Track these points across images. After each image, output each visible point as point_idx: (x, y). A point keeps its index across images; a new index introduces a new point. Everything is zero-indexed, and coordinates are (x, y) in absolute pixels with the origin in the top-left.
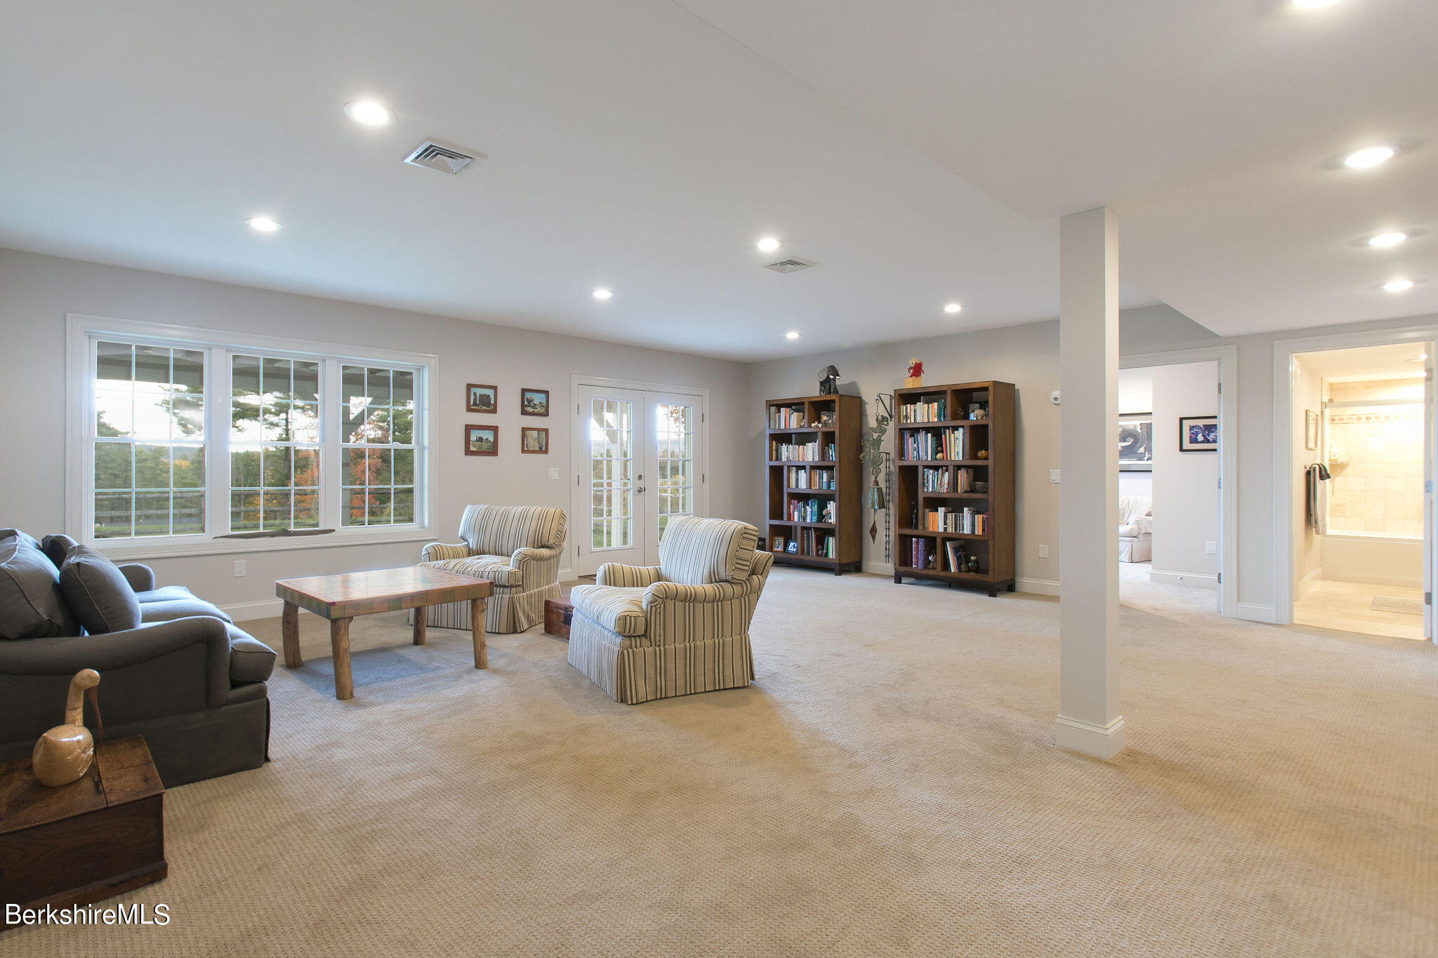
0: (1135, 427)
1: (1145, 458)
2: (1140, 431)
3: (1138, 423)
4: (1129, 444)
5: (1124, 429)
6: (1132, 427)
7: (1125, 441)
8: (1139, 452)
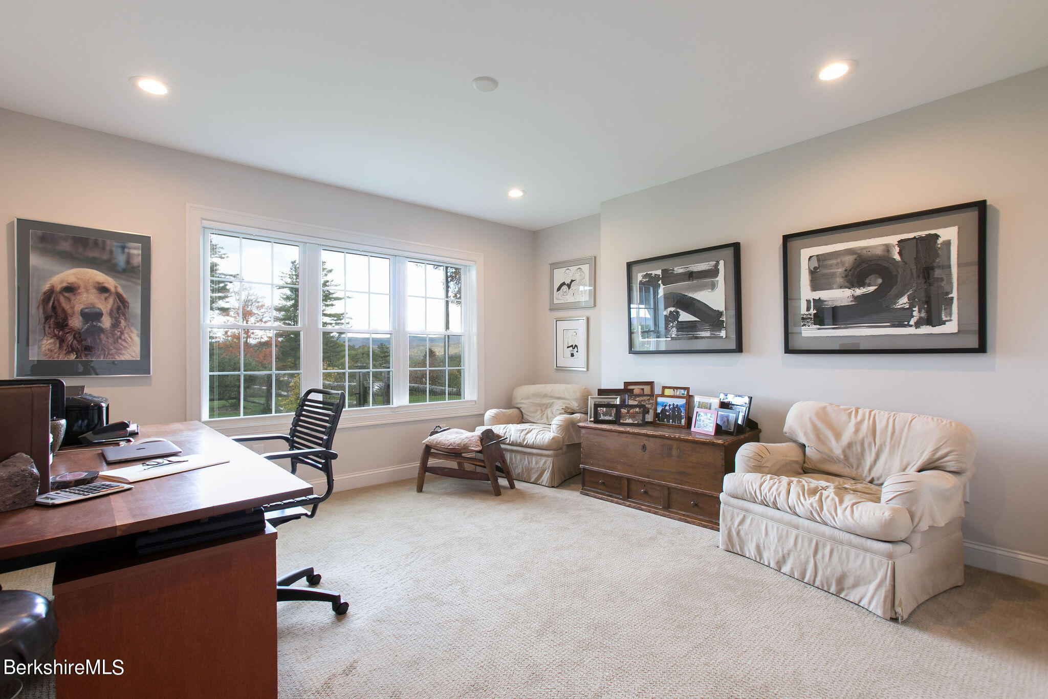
0: (888, 248)
1: (912, 322)
2: (897, 257)
3: (893, 240)
4: (872, 289)
5: (860, 256)
6: (879, 252)
7: (861, 284)
8: (898, 306)
